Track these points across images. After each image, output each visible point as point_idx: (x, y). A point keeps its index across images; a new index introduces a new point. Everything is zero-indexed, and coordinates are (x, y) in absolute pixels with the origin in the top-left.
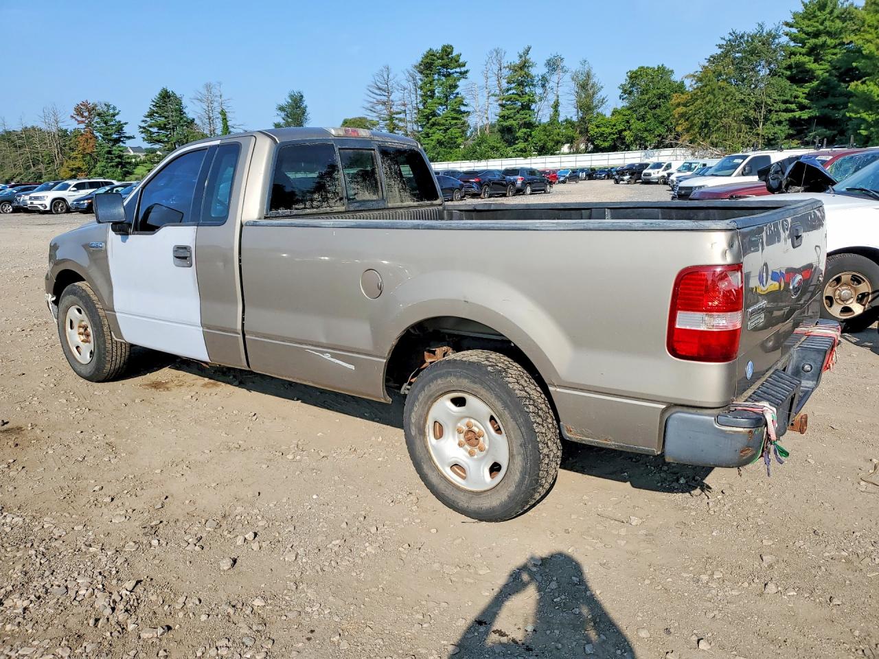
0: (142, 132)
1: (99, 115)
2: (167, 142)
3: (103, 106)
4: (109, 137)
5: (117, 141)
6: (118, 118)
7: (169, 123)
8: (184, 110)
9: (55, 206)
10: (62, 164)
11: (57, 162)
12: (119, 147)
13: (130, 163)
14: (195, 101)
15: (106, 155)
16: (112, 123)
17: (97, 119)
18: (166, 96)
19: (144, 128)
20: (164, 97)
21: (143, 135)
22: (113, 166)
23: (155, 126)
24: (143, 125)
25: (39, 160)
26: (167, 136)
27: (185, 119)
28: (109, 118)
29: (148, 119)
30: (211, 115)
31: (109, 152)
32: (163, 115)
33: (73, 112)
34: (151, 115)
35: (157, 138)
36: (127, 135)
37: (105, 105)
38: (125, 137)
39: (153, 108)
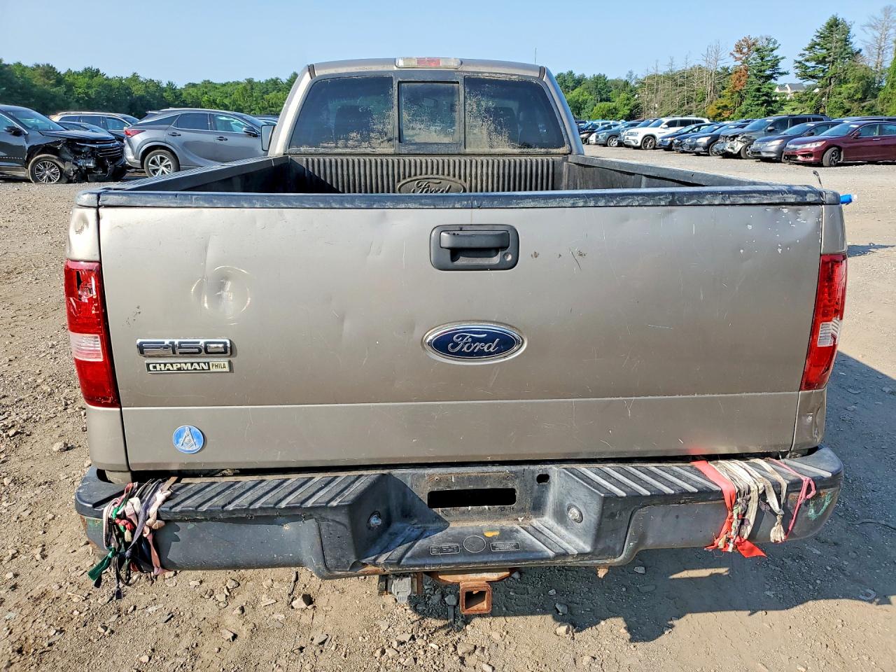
0: (797, 67)
1: (758, 50)
2: (822, 77)
3: (764, 40)
4: (761, 74)
5: (770, 77)
6: (775, 53)
7: (830, 56)
8: (851, 40)
9: (645, 142)
10: (711, 102)
11: (708, 100)
12: (770, 84)
13: (776, 101)
14: (867, 28)
15: (754, 93)
16: (769, 58)
17: (755, 55)
18: (834, 25)
19: (800, 62)
20: (831, 26)
21: (797, 71)
22: (758, 105)
23: (813, 59)
24: (800, 59)
25: (692, 98)
26: (823, 71)
27: (849, 50)
28: (767, 53)
29: (807, 52)
30: (883, 44)
31: (758, 90)
32: (825, 46)
33: (732, 48)
34: (812, 47)
35: (812, 73)
36: (781, 71)
37: (767, 39)
38: (778, 73)
39: (815, 40)
